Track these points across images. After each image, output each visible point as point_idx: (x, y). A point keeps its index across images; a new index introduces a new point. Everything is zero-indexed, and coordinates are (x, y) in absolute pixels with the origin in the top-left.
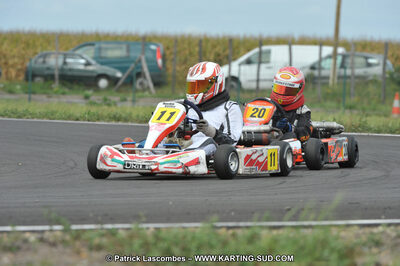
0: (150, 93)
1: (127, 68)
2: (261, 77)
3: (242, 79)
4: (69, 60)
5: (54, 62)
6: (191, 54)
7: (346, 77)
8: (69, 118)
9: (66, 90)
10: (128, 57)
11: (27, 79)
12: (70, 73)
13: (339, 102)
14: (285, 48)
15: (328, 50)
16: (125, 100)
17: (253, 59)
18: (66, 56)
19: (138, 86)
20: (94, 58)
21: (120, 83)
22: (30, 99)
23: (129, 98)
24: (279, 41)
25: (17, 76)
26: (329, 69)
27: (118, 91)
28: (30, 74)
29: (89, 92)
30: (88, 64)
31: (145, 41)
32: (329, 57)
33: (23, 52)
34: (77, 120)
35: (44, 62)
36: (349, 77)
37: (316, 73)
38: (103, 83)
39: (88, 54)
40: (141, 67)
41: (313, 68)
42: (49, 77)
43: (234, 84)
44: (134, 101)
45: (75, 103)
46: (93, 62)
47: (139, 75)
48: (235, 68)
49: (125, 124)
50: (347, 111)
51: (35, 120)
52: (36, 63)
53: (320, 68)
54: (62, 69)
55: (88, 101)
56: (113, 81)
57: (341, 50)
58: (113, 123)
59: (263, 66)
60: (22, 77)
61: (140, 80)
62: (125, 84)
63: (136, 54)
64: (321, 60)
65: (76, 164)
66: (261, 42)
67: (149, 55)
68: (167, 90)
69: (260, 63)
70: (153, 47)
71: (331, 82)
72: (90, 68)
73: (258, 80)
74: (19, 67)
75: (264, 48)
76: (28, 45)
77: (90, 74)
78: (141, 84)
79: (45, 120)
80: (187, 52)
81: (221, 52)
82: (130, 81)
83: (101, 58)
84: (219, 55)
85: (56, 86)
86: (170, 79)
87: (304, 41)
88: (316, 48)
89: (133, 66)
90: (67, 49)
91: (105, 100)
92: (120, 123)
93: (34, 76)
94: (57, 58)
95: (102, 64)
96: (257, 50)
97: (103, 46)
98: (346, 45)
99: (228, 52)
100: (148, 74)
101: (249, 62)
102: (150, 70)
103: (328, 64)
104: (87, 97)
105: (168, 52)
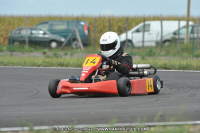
0: (81, 50)
1: (67, 36)
2: (145, 40)
3: (134, 41)
4: (33, 32)
5: (25, 33)
6: (104, 27)
7: (194, 39)
8: (34, 65)
9: (32, 49)
10: (68, 29)
11: (9, 43)
12: (34, 39)
13: (190, 53)
14: (159, 23)
15: (183, 23)
16: (66, 54)
17: (140, 29)
18: (32, 29)
19: (74, 46)
20: (48, 30)
21: (64, 44)
22: (11, 55)
23: (69, 53)
24: (155, 19)
25: (4, 41)
26: (184, 34)
27: (63, 49)
28: (12, 40)
29: (46, 50)
30: (45, 34)
31: (77, 20)
32: (184, 27)
33: (7, 28)
34: (39, 66)
35: (20, 33)
36: (196, 39)
37: (177, 36)
38: (54, 45)
39: (45, 28)
40: (76, 35)
41: (175, 34)
42: (22, 42)
43: (129, 44)
44: (72, 55)
45: (37, 56)
46: (48, 32)
47: (74, 39)
48: (130, 35)
49: (67, 68)
50: (195, 58)
51: (15, 67)
52: (14, 34)
53: (179, 34)
54: (30, 37)
55: (45, 55)
56: (60, 43)
57: (191, 23)
58: (60, 68)
59: (146, 33)
60: (7, 42)
61: (75, 42)
62: (66, 45)
63: (72, 27)
64: (179, 29)
65: (38, 92)
66: (145, 20)
67: (80, 28)
68: (90, 48)
69: (144, 31)
70: (82, 23)
71: (185, 41)
72: (46, 36)
73: (143, 42)
74: (5, 36)
75: (147, 23)
76: (9, 23)
77: (45, 40)
78: (76, 45)
79: (20, 67)
80: (102, 26)
81: (121, 25)
82: (69, 44)
83: (52, 30)
84: (120, 27)
85: (27, 47)
86: (92, 42)
87: (169, 18)
88: (177, 22)
89: (70, 34)
90: (32, 25)
91: (55, 54)
92: (64, 68)
93: (14, 41)
94: (27, 31)
95: (53, 33)
96: (142, 24)
97: (54, 23)
98: (194, 20)
99: (125, 25)
100: (79, 39)
101: (138, 31)
102: (81, 37)
103: (183, 31)
104: (44, 53)
105: (91, 26)
